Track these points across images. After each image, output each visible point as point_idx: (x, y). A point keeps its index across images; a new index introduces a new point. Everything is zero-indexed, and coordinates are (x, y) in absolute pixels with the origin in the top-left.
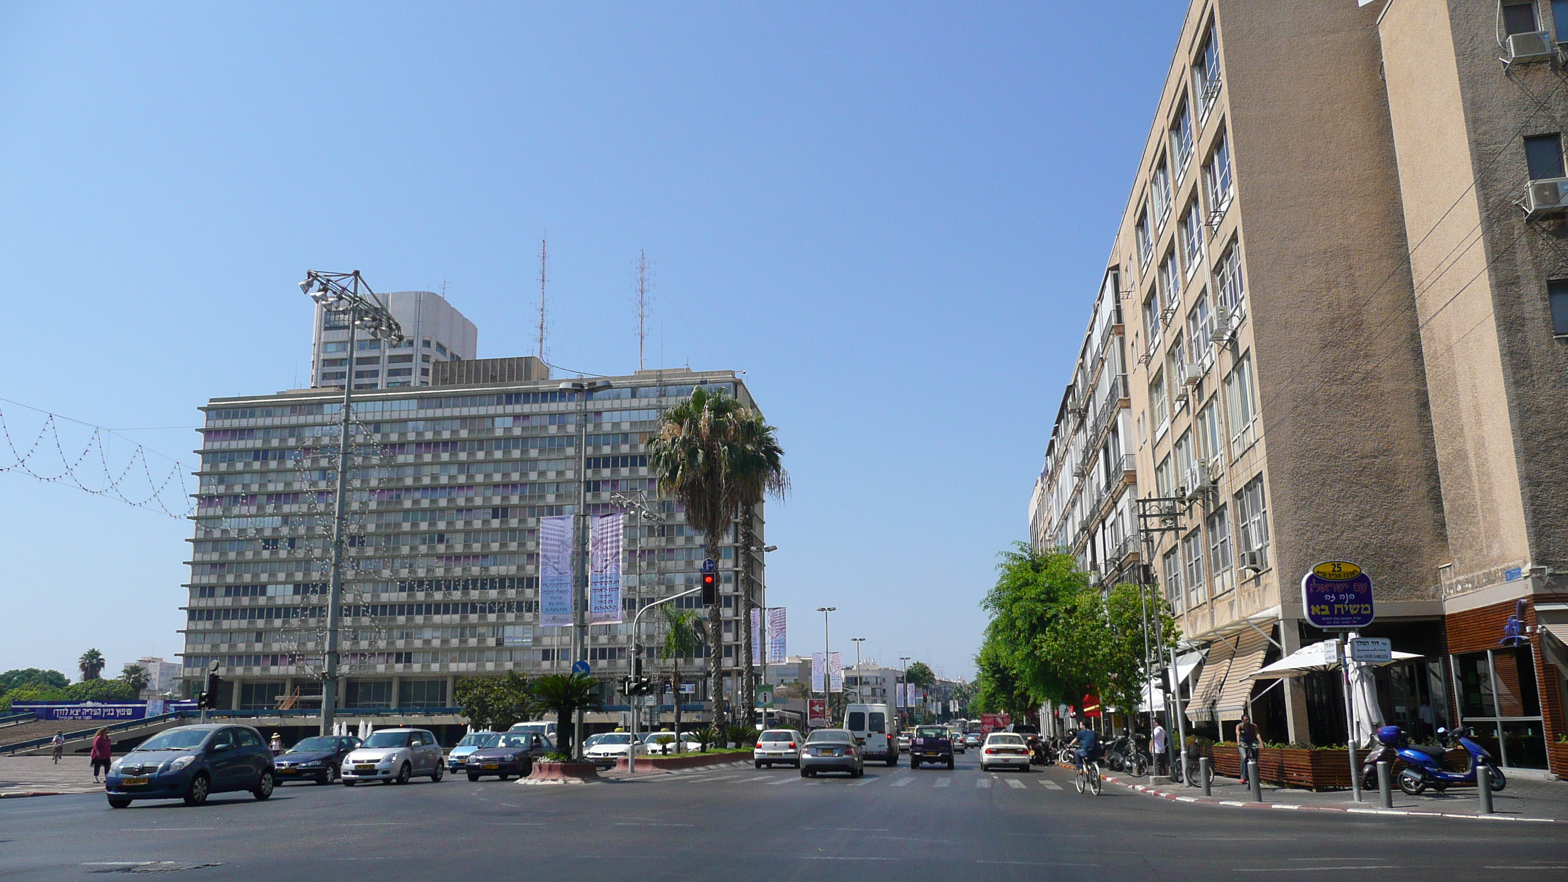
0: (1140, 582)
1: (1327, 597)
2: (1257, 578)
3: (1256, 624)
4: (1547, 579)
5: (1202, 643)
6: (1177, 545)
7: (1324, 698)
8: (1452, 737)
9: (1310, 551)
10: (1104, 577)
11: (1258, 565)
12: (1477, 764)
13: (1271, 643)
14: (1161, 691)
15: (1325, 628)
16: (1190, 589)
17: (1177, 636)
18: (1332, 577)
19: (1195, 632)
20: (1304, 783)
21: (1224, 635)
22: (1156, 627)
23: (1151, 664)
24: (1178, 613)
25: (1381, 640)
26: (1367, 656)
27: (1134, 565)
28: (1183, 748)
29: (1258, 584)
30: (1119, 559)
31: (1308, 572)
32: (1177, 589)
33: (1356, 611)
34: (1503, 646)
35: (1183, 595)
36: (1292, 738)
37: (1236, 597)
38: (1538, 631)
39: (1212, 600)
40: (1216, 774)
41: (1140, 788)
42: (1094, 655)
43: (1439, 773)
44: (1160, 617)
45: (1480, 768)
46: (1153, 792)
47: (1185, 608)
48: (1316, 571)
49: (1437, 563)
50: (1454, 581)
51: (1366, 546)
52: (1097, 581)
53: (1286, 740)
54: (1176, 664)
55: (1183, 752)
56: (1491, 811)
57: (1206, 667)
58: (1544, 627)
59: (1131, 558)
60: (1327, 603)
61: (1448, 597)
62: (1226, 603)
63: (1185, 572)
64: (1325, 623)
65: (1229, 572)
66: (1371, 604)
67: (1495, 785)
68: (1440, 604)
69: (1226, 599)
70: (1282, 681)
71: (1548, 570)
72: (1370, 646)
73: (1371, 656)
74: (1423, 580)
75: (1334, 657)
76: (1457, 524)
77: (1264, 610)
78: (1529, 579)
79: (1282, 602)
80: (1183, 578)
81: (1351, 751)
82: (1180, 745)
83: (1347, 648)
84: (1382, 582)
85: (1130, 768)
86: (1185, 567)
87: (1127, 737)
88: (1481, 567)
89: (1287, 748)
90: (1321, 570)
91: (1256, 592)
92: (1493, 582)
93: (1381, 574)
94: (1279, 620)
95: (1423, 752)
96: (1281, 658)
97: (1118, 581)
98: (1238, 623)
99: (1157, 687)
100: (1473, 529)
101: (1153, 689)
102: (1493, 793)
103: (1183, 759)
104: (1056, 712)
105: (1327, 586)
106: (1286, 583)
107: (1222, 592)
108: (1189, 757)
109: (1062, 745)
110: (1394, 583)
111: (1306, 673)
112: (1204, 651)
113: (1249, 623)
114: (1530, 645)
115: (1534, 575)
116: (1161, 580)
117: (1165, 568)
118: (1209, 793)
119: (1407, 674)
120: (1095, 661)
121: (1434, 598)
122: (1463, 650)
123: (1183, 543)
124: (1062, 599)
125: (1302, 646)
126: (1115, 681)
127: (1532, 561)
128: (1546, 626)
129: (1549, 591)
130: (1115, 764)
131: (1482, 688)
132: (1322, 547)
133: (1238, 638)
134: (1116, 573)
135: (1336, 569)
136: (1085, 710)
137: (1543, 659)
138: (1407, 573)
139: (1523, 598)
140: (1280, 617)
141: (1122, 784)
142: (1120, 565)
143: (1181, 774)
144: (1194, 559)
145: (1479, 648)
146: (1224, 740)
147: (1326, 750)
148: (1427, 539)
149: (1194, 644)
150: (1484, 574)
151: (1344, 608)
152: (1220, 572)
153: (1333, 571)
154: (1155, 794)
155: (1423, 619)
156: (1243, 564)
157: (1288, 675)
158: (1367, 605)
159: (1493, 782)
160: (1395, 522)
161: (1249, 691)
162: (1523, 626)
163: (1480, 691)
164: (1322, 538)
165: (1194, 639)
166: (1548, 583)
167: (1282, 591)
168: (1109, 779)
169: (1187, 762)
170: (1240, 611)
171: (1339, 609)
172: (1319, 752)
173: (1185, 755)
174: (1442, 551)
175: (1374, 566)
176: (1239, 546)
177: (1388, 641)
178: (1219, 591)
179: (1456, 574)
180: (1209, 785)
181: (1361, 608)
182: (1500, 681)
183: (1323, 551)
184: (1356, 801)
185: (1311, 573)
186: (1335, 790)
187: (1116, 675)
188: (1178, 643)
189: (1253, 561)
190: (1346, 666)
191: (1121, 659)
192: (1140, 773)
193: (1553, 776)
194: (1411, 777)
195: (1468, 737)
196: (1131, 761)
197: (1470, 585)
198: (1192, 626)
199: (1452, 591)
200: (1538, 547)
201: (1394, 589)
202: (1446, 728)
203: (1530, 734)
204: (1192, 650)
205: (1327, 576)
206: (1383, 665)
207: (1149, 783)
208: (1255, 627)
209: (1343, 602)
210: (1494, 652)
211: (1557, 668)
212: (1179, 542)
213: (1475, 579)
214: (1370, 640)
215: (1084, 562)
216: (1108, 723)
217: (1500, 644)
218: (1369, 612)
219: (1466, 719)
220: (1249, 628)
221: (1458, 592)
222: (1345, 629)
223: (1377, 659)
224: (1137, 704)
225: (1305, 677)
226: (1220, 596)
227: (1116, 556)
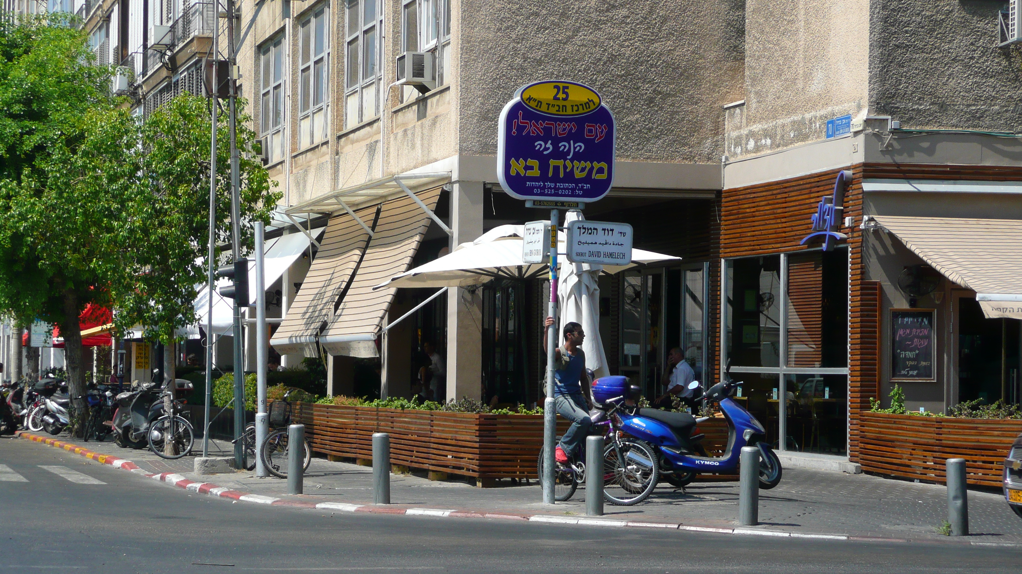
0: (209, 94)
1: (539, 145)
2: (422, 102)
3: (411, 188)
4: (888, 138)
5: (313, 216)
6: (283, 29)
7: (511, 325)
8: (709, 397)
9: (519, 61)
10: (140, 80)
11: (426, 80)
12: (741, 443)
13: (433, 222)
14: (230, 301)
15: (529, 201)
16: (300, 115)
17: (270, 201)
18: (553, 110)
19: (301, 195)
20: (463, 472)
21: (352, 205)
22: (233, 182)
23: (218, 250)
24: (275, 158)
25: (618, 227)
26: (592, 254)
27: (199, 61)
28: (260, 406)
29: (422, 115)
30: (171, 47)
31: (511, 97)
32: (277, 114)
33: (584, 174)
34: (806, 249)
35: (286, 124)
36: (451, 392)
37: (381, 137)
38: (862, 226)
39: (339, 137)
40: (315, 454)
41: (174, 479)
42: (110, 229)
43: (681, 458)
44: (243, 165)
45: (746, 449)
46: (198, 486)
47: (288, 149)
48: (526, 96)
49: (723, 98)
50: (745, 131)
51: (612, 59)
52: (125, 87)
53: (441, 396)
54: (262, 255)
55: (260, 415)
56: (754, 522)
57: (316, 264)
58: (872, 220)
59: (194, 48)
60: (538, 155)
61: (732, 160)
62: (362, 147)
63: (294, 82)
64: (529, 191)
65: (373, 89)
66: (610, 163)
67: (764, 478)
68: (718, 170)
69: (363, 139)
70: (446, 293)
71: (892, 124)
72: (600, 237)
73: (598, 254)
74: (696, 127)
75: (537, 252)
76: (762, 32)
77: (429, 162)
78: (862, 137)
79: (461, 149)
80: (289, 92)
81: (548, 417)
82: (255, 402)
83: (562, 236)
84: (632, 125)
85: (160, 443)
86: (294, 74)
87: (158, 386)
88: (789, 110)
89: (442, 410)
90: (534, 96)
91: (418, 130)
92: (805, 137)
93: (630, 112)
94: (451, 183)
95: (661, 422)
96: (448, 252)
97: (167, 88)
98: (379, 184)
99: (224, 294)
100: (787, 42)
101: (216, 297)
102: (762, 492)
103: (259, 427)
104: (25, 337)
105: (542, 125)
106: (472, 116)
107: (357, 125)
108: (270, 424)
109: (31, 398)
110: (650, 130)
111: (486, 279)
112: (316, 233)
113: (399, 185)
114: (847, 248)
115: (869, 130)
116: (247, 93)
117: (257, 72)
118: (299, 488)
119: (650, 290)
120: (114, 241)
121: (709, 159)
122: (744, 253)
123: (295, 27)
124: (54, 116)
125: (486, 230)
126: (146, 279)
127: (871, 104)
128: (876, 217)
129: (887, 159)
130: (132, 436)
131: (762, 318)
132: (538, 55)
133: (378, 212)
134: (164, 73)
135: (561, 96)
136: (83, 333)
137: (864, 273)
138: (674, 113)
139: (848, 168)
140: (455, 177)
141: (141, 472)
142: (173, 59)
143: (253, 455)
144: (313, 59)
145: (768, 250)
146: (335, 394)
147: (505, 416)
148: (712, 56)
149: (298, 219)
150: (794, 122)
151: (565, 167)
152: (358, 87)
153: (556, 98)
154: (201, 490)
155: (687, 196)
156: (400, 74)
157: (457, 282)
158: (604, 165)
159: (762, 474)
160: (665, 20)
161: (385, 306)
162: (841, 215)
163: (758, 323)
164: (541, 37)
165: (299, 209)
166: (890, 145)
167: (462, 129)
168: (118, 463)
169: (267, 433)
170: (386, 162)
171: (556, 168)
172: (494, 418)
173: (264, 420)
174: (733, 78)
175: (620, 96)
176: (395, 42)
177: (628, 229)
178: (352, 122)
179: (750, 120)
180: (301, 473)
181: (592, 168)
182: (791, 307)
183: (540, 62)
184: (546, 502)
185: (517, 99)
186: (514, 483)
187: (147, 268)
188: (271, 214)
189: (419, 71)
190: (556, 268)
191: (162, 239)
192: (176, 451)
193: (852, 467)
194: (637, 463)
195: (732, 398)
196: (161, 430)
197: (769, 141)
198: (298, 184)
199: (739, 150)
200: (883, 81)
201: (648, 140)
202: (700, 383)
203: (827, 396)
204: (293, 229)
205: (544, 108)
206: (613, 271)
207: (192, 470)
208: (410, 193)
209: (562, 155)
210: (791, 258)
211: (881, 288)
212: (289, 23)
213: (779, 131)
214: (600, 225)
215: (103, 48)
216: (126, 359)
217: (801, 245)
218: (604, 176)
219: (735, 369)
220: (400, 196)
221: (747, 151)
222: (563, 203)
223: (607, 260)
224: (184, 324)
225: (486, 286)
226: (353, 131)
227: (167, 40)
